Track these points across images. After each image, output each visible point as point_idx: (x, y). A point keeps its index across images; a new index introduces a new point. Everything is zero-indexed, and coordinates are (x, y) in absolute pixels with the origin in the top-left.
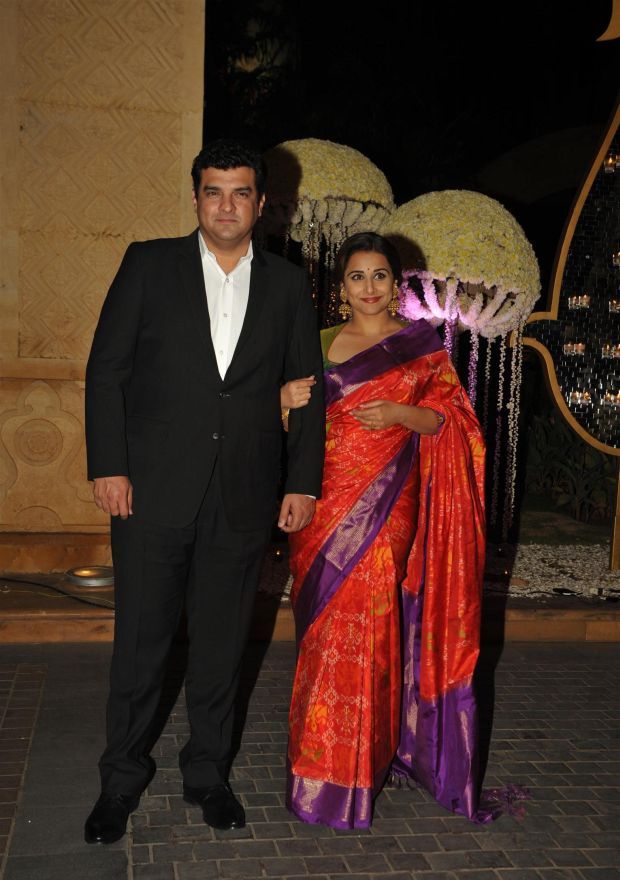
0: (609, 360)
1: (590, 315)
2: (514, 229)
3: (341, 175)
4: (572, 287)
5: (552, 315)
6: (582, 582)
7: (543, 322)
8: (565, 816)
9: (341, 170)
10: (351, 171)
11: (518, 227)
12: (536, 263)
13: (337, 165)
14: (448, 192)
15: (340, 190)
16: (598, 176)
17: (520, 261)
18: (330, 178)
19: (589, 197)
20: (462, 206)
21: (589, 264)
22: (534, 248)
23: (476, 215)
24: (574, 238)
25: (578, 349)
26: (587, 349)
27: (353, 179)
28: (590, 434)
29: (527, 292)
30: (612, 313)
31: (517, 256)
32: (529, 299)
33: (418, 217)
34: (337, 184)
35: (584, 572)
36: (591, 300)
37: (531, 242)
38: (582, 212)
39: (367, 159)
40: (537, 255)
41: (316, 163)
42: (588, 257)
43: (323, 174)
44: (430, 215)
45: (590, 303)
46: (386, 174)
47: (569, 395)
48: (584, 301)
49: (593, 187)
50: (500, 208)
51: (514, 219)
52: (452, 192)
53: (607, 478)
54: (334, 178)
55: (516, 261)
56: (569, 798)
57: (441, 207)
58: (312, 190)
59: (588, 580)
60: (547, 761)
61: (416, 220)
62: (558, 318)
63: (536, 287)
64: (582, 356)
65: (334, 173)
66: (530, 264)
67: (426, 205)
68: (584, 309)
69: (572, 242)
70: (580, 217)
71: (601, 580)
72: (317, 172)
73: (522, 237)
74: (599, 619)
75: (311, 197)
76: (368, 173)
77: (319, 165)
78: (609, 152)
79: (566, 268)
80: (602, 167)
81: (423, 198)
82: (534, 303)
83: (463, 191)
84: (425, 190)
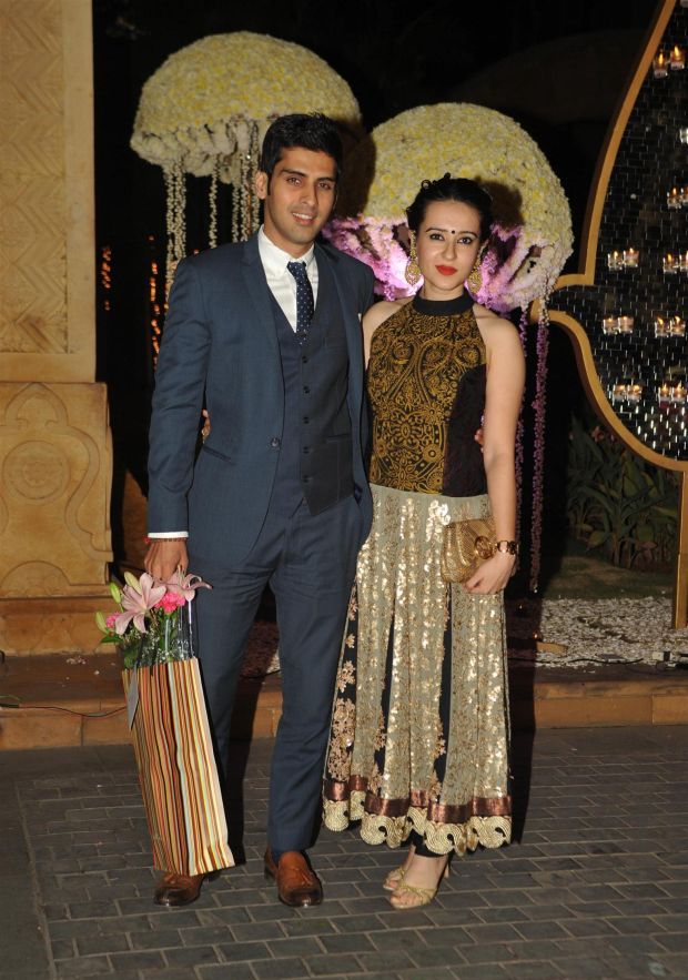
0: (665, 339)
1: (639, 278)
2: (536, 156)
3: (289, 84)
4: (614, 238)
5: (587, 278)
6: (639, 645)
7: (575, 288)
8: (669, 953)
9: (289, 77)
10: (303, 79)
11: (541, 155)
12: (567, 205)
13: (284, 70)
14: (442, 106)
15: (289, 106)
16: (645, 83)
17: (545, 201)
18: (275, 89)
19: (633, 112)
20: (463, 125)
21: (637, 206)
22: (563, 184)
23: (484, 138)
24: (615, 170)
25: (624, 324)
26: (637, 325)
27: (307, 91)
28: (643, 442)
29: (557, 245)
30: (668, 275)
31: (542, 194)
32: (559, 255)
33: (403, 141)
34: (285, 98)
35: (639, 633)
36: (640, 257)
37: (559, 177)
38: (625, 133)
39: (324, 63)
40: (566, 194)
41: (254, 67)
42: (633, 196)
43: (264, 82)
44: (421, 138)
45: (639, 261)
46: (350, 84)
47: (611, 389)
48: (630, 258)
49: (640, 97)
50: (516, 128)
51: (535, 144)
52: (449, 105)
53: (655, 508)
54: (280, 89)
55: (541, 201)
56: (670, 930)
57: (435, 126)
58: (250, 106)
59: (646, 642)
60: (631, 883)
61: (401, 145)
62: (595, 282)
63: (569, 238)
64: (628, 335)
65: (279, 80)
66: (559, 206)
67: (414, 124)
68: (630, 269)
69: (612, 177)
70: (623, 140)
71: (664, 641)
72: (255, 79)
73: (547, 167)
74: (669, 693)
75: (249, 116)
76: (327, 81)
77: (258, 70)
78: (660, 47)
79: (604, 212)
80: (651, 70)
81: (407, 115)
82: (564, 262)
83: (464, 105)
84: (411, 104)
